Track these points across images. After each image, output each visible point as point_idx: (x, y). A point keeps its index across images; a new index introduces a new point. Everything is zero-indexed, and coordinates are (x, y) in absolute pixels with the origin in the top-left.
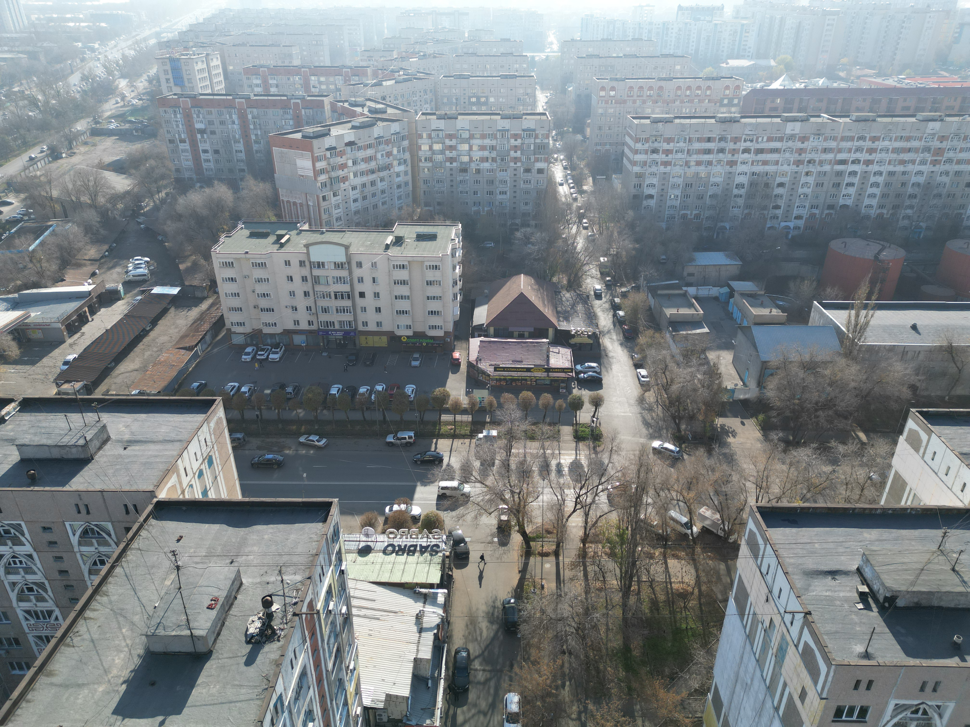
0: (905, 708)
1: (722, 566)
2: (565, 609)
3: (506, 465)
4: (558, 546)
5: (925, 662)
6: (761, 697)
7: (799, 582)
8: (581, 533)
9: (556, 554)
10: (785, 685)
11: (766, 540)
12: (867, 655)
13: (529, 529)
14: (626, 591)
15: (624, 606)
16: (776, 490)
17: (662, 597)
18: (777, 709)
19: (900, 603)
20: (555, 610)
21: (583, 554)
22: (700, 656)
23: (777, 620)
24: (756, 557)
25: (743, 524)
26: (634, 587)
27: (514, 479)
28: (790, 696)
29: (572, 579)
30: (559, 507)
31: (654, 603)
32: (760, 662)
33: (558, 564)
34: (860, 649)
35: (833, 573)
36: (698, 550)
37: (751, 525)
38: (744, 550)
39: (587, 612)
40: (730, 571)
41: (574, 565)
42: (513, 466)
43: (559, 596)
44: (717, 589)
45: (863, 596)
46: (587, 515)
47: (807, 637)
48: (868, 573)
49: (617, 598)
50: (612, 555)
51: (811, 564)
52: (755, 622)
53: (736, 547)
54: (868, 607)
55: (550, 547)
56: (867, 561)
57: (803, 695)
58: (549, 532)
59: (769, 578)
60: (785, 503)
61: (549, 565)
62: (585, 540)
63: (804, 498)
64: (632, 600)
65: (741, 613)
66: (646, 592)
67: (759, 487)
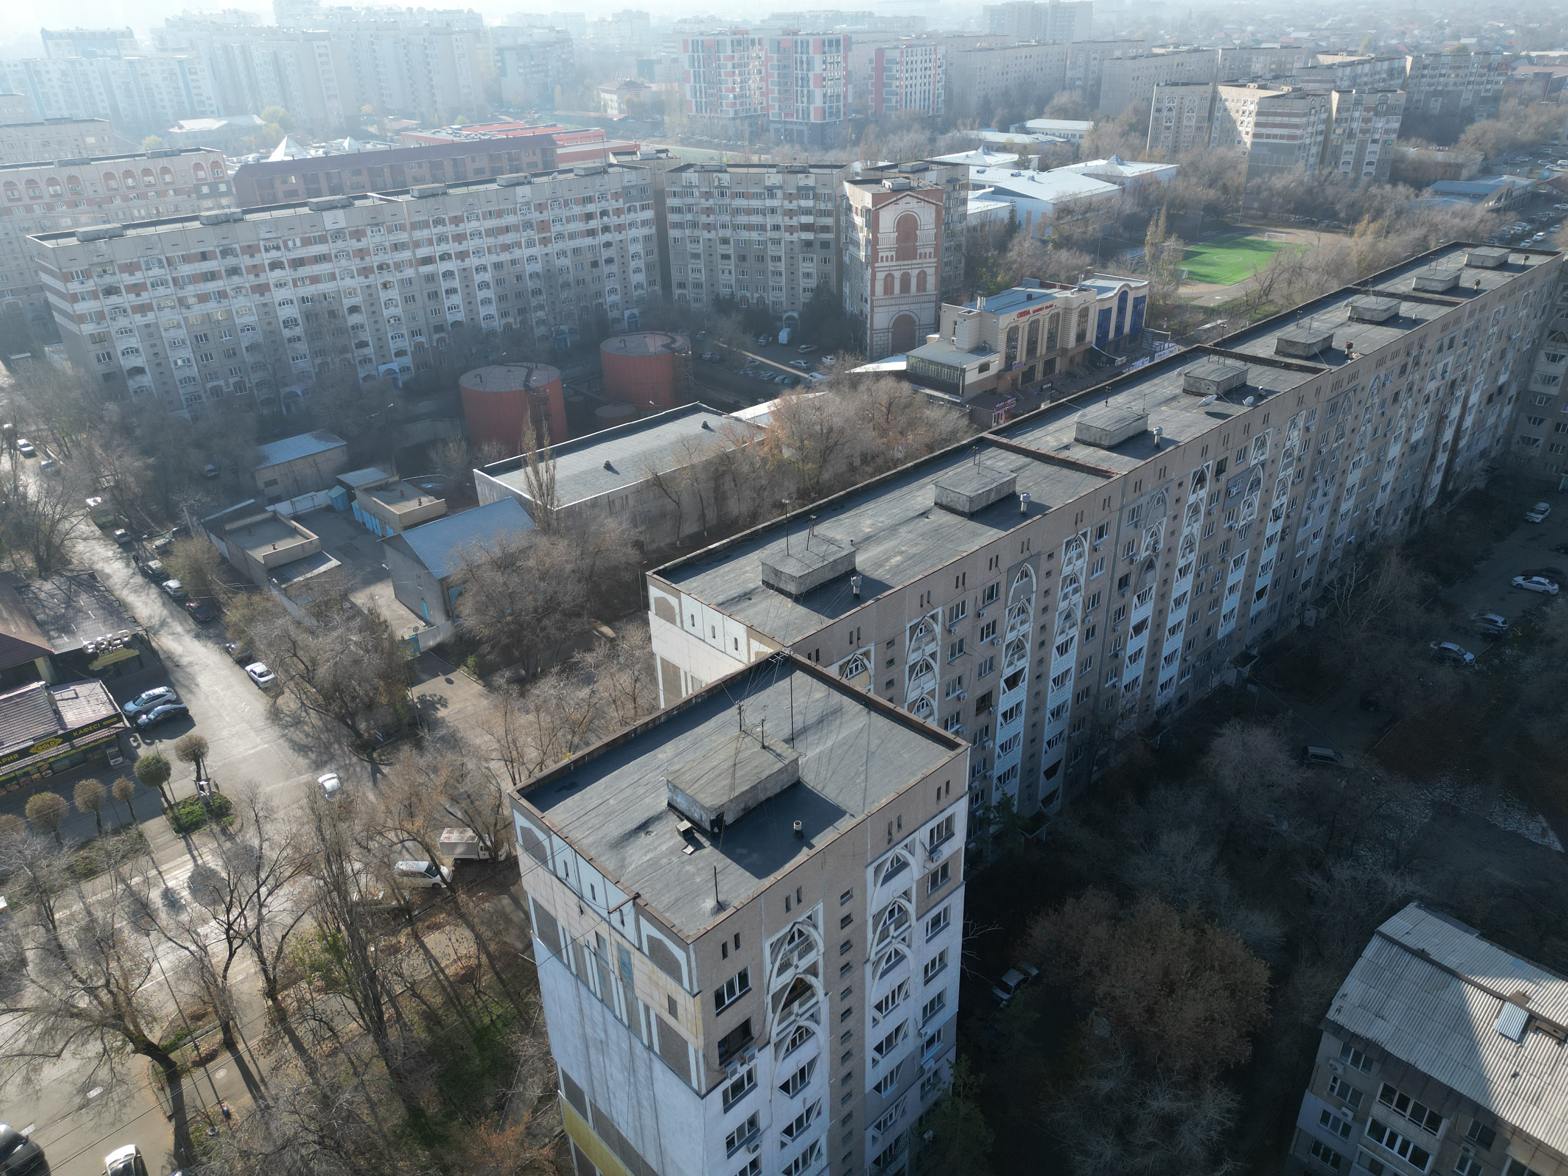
0: (780, 942)
1: (506, 901)
2: (286, 1124)
3: (53, 949)
4: (226, 1029)
5: (778, 875)
6: (625, 1046)
7: (609, 862)
8: (260, 983)
9: (229, 1044)
10: (647, 1009)
11: (548, 831)
12: (721, 907)
13: (155, 1036)
14: (377, 1027)
15: (385, 1052)
16: (532, 754)
17: (437, 1000)
18: (650, 1048)
19: (729, 819)
20: (268, 1137)
21: (279, 1016)
22: (526, 1047)
23: (604, 930)
24: (544, 861)
25: (509, 824)
26: (388, 1012)
27: (83, 966)
28: (659, 1019)
29: (276, 1069)
30: (200, 964)
31: (431, 1018)
32: (606, 1001)
33: (239, 1060)
34: (710, 903)
35: (644, 827)
36: (462, 897)
37: (520, 821)
38: (525, 861)
39: (326, 1102)
40: (518, 901)
41: (269, 1044)
42: (70, 942)
43: (264, 1111)
44: (512, 939)
45: (687, 835)
46: (258, 948)
47: (648, 929)
48: (682, 803)
49: (368, 1047)
50: (330, 986)
51: (615, 830)
52: (578, 950)
53: (512, 863)
54: (698, 846)
55: (211, 1040)
56: (674, 788)
57: (672, 1007)
58: (197, 1017)
59: (572, 880)
60: (552, 767)
61: (223, 1071)
62: (271, 992)
63: (572, 748)
64: (393, 1034)
65: (556, 949)
66: (410, 1010)
67: (509, 761)
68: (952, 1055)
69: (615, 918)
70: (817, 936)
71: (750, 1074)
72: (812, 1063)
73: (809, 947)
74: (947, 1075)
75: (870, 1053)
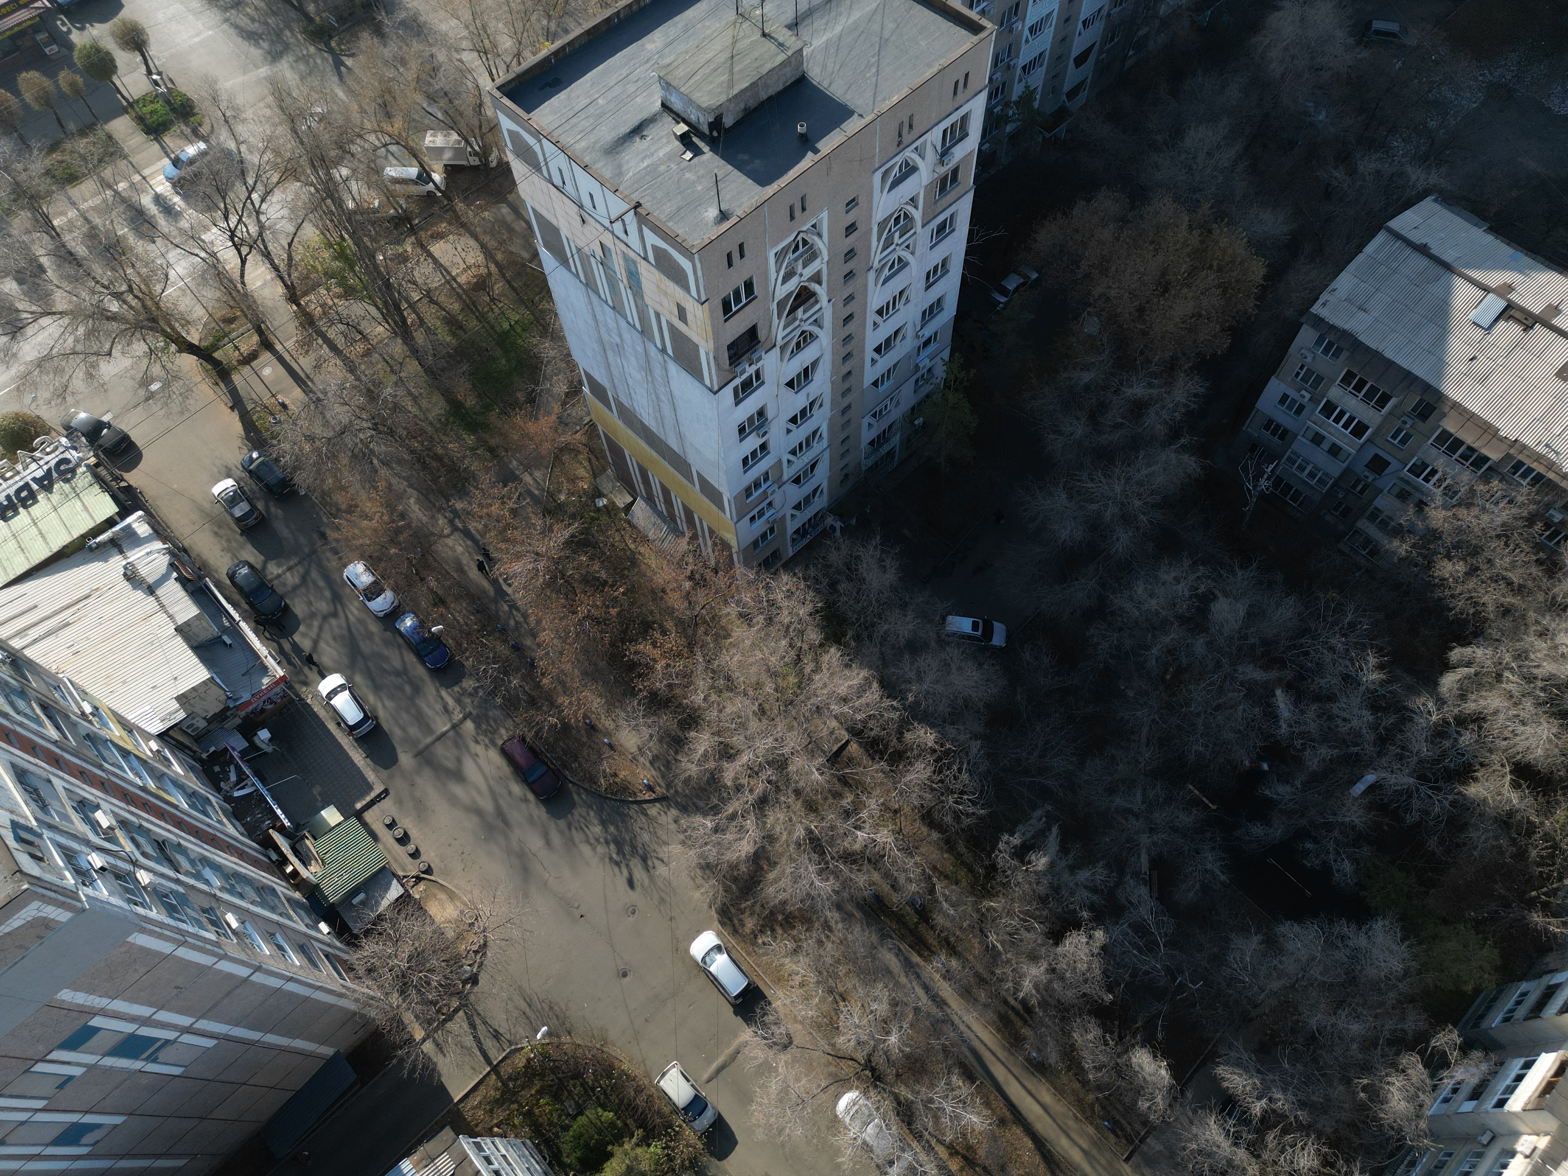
0: (784, 251)
1: (505, 210)
2: (339, 413)
3: (64, 256)
4: (260, 332)
6: (640, 349)
7: (605, 168)
8: (280, 289)
9: (267, 345)
10: (658, 315)
11: (537, 134)
12: (724, 216)
13: (194, 337)
14: (402, 330)
15: (415, 352)
16: (506, 43)
17: (455, 307)
18: (664, 351)
19: (728, 121)
20: (326, 424)
21: (307, 320)
22: (547, 349)
23: (608, 240)
24: (537, 168)
25: (495, 127)
26: (411, 318)
27: (101, 272)
28: (670, 325)
29: (318, 367)
30: (215, 270)
31: (451, 322)
32: (617, 308)
33: (281, 359)
34: (712, 213)
35: (638, 130)
36: (460, 206)
37: (506, 124)
38: (518, 168)
39: (372, 396)
40: (517, 209)
41: (305, 345)
42: (81, 250)
43: (317, 403)
44: (516, 247)
45: (684, 139)
46: (267, 255)
47: (652, 239)
48: (677, 104)
49: (398, 348)
50: (349, 293)
51: (607, 134)
52: (585, 259)
53: (505, 169)
54: (697, 152)
55: (249, 342)
56: (667, 86)
57: (682, 314)
58: (230, 321)
59: (569, 188)
60: (530, 60)
61: (269, 368)
62: (293, 296)
63: (550, 36)
64: (420, 337)
65: (563, 260)
66: (430, 314)
67: (483, 52)
68: (946, 355)
69: (618, 227)
70: (821, 245)
71: (758, 373)
72: (815, 364)
73: (813, 255)
74: (940, 372)
75: (869, 353)
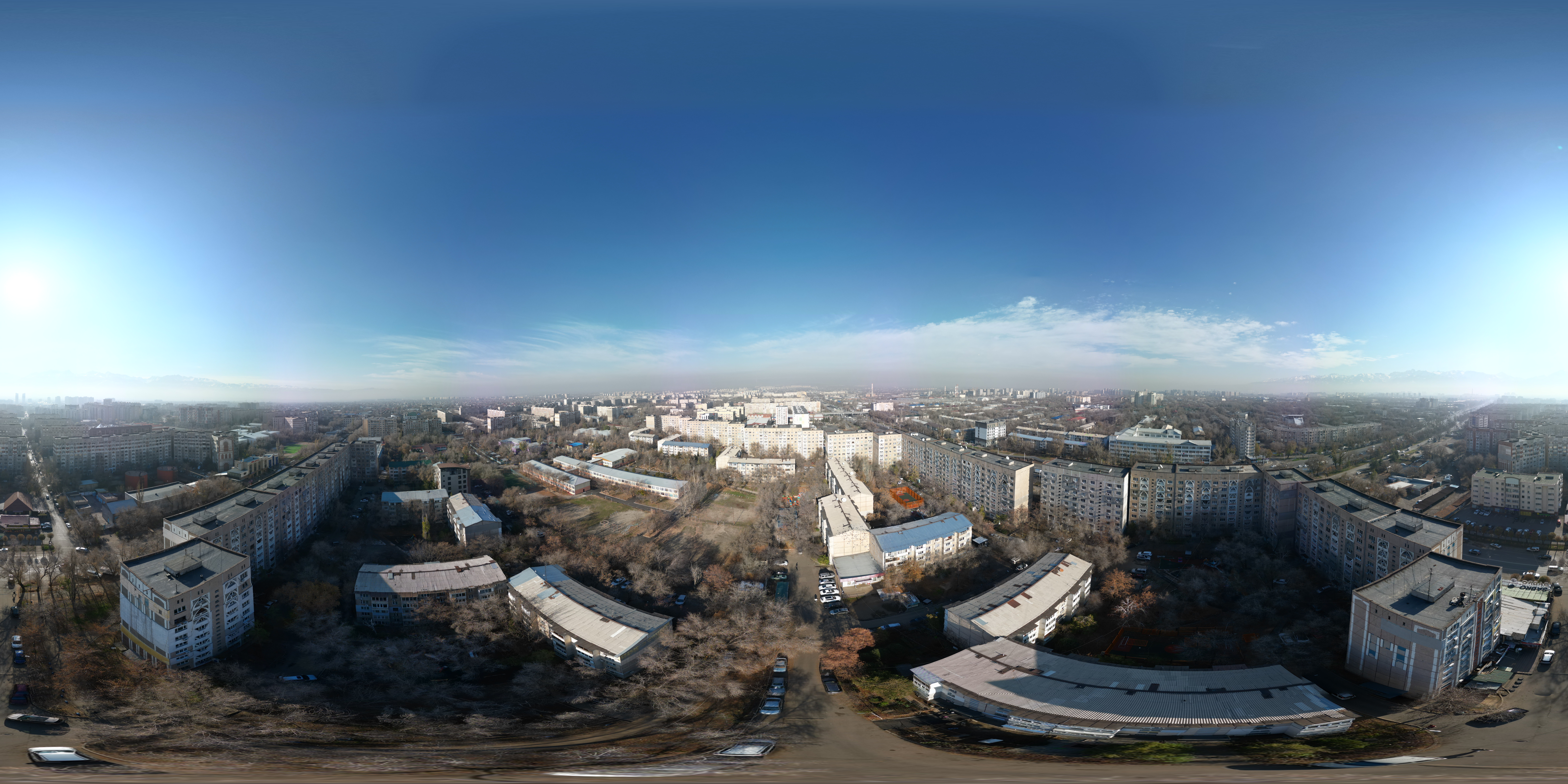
0: (196, 601)
1: (114, 584)
2: (44, 608)
3: (12, 561)
4: (38, 588)
5: (196, 587)
6: (144, 618)
7: (146, 580)
8: (49, 582)
9: (38, 591)
10: (152, 612)
11: (129, 572)
12: (177, 593)
13: (23, 583)
14: (73, 599)
15: (73, 604)
16: (128, 555)
17: (90, 598)
18: (152, 619)
19: (181, 574)
20: (39, 609)
21: (51, 590)
22: (113, 613)
23: (141, 594)
24: (127, 578)
25: (119, 569)
26: (77, 597)
27: (16, 565)
28: (156, 614)
29: (46, 599)
30: (38, 574)
31: (87, 601)
32: (139, 608)
33: (39, 594)
34: (174, 592)
35: (157, 574)
36: (103, 581)
37: (122, 568)
38: (122, 577)
39: (55, 608)
40: (118, 585)
41: (46, 594)
42: (15, 561)
43: (40, 605)
44: (114, 592)
45: (169, 577)
46: (50, 576)
47: (154, 595)
48: (168, 570)
49: (69, 602)
50: (65, 588)
51: (148, 574)
52: (133, 597)
53: (118, 577)
54: (172, 579)
55: (34, 588)
56: (166, 566)
57: (160, 612)
58: (33, 583)
59: (134, 583)
60: (133, 558)
61: (34, 595)
62: (51, 585)
63: (139, 555)
64: (77, 602)
65: (126, 595)
66: (82, 598)
67: (122, 555)
68: (254, 620)
69: (145, 593)
70: (208, 600)
71: (185, 627)
72: (206, 625)
73: (205, 602)
74: (252, 624)
75: (225, 615)
